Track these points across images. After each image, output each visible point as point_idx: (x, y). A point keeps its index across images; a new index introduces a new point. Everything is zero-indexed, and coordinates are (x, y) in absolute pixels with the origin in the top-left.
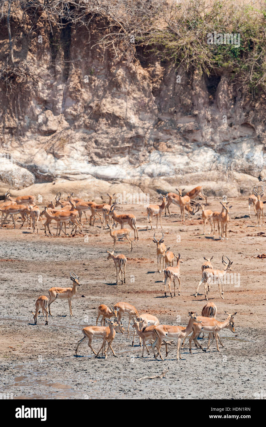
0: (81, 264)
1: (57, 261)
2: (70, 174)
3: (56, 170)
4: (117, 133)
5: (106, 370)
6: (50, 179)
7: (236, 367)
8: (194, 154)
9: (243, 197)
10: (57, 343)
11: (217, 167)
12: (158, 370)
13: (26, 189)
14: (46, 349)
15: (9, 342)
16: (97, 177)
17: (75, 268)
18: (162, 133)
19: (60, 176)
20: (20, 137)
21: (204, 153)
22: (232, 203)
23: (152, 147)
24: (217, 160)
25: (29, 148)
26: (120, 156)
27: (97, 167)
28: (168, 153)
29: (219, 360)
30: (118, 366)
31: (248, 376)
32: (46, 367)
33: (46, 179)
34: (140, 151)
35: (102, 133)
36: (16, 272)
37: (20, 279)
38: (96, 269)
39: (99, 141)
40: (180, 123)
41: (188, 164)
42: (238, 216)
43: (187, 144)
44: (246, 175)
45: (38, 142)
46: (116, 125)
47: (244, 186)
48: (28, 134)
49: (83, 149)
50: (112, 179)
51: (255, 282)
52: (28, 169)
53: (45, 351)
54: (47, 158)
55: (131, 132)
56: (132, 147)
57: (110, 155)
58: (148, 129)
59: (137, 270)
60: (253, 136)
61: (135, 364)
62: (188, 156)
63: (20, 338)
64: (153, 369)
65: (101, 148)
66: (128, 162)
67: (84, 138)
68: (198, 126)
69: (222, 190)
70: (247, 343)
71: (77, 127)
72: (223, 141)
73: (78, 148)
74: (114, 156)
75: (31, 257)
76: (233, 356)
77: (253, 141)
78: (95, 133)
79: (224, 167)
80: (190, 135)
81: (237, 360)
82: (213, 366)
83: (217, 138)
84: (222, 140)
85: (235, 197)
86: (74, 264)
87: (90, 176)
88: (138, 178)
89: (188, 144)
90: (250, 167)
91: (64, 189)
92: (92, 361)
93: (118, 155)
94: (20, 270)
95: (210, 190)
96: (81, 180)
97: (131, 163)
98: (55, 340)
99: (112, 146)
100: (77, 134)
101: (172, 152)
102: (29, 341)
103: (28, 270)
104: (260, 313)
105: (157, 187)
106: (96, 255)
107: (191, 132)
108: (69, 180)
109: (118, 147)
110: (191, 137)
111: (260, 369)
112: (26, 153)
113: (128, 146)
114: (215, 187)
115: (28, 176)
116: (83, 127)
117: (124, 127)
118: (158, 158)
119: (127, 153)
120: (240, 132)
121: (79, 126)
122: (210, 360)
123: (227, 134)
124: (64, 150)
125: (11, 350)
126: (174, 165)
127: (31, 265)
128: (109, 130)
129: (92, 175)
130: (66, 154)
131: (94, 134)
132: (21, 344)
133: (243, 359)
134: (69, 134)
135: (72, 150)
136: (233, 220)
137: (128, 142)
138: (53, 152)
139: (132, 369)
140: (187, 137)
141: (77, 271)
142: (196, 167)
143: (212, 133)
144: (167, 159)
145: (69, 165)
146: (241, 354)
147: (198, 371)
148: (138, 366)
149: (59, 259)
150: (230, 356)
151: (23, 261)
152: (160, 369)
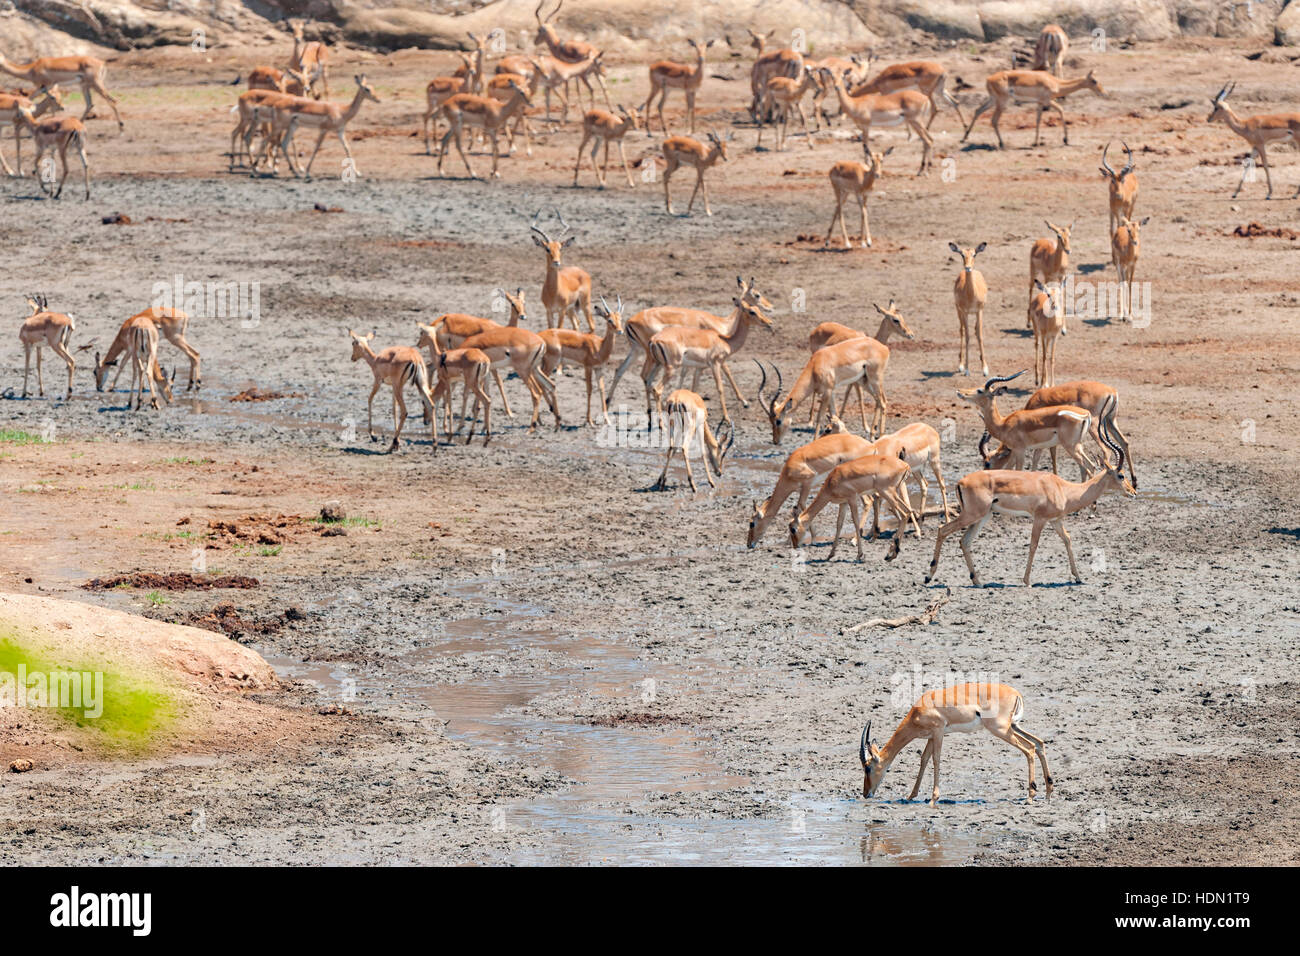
0: (661, 255)
1: (583, 245)
5: (747, 599)
7: (1168, 588)
9: (1188, 39)
10: (587, 512)
12: (915, 597)
13: (480, 13)
14: (550, 530)
15: (428, 509)
17: (643, 268)
22: (1151, 57)
29: (1111, 565)
30: (785, 585)
31: (1206, 617)
32: (549, 588)
36: (449, 281)
37: (465, 304)
38: (711, 271)
42: (1170, 102)
51: (1226, 313)
53: (547, 536)
59: (843, 275)
61: (840, 579)
63: (465, 495)
64: (897, 594)
69: (1120, 17)
70: (1204, 511)
75: (501, 234)
76: (1158, 554)
81: (1171, 567)
82: (1094, 587)
85: (1161, 40)
86: (638, 257)
91: (608, 13)
92: (698, 569)
94: (463, 274)
95: (1079, 15)
98: (578, 502)
102: (492, 505)
103: (491, 275)
104: (1245, 415)
105: (908, 5)
106: (712, 228)
111: (1247, 595)
114: (1098, 8)
125: (436, 534)
127: (498, 261)
132: (469, 515)
133: (1190, 562)
136: (1156, 112)
139: (830, 595)
141: (649, 278)
146: (1183, 547)
147: (1045, 600)
148: (850, 586)
149: (590, 240)
150: (1148, 554)
151: (472, 245)
152: (921, 596)
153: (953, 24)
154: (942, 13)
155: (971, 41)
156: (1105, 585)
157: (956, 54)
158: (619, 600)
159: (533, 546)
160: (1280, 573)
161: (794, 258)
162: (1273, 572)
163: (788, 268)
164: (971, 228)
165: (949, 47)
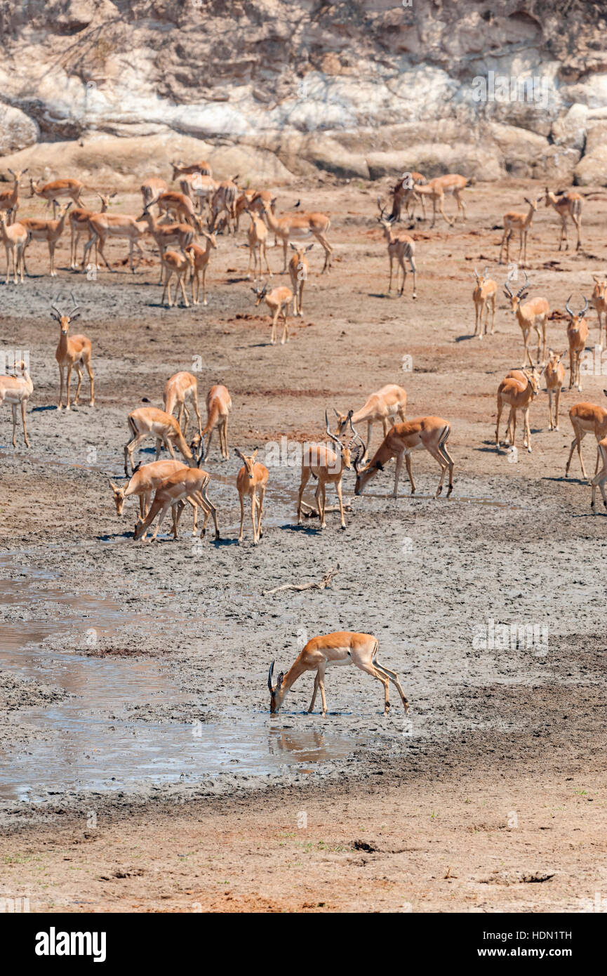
0: (141, 327)
1: (86, 319)
2: (118, 122)
3: (87, 112)
4: (227, 32)
5: (197, 569)
6: (73, 132)
7: (493, 567)
8: (402, 82)
9: (513, 180)
10: (86, 507)
11: (453, 110)
12: (315, 570)
13: (17, 155)
14: (60, 519)
16: (179, 128)
17: (128, 336)
18: (330, 31)
19: (95, 127)
20: (7, 36)
21: (424, 80)
22: (486, 193)
23: (307, 63)
24: (454, 95)
25: (26, 62)
26: (233, 83)
27: (182, 108)
28: (343, 79)
29: (453, 550)
30: (224, 560)
31: (519, 587)
32: (59, 560)
33: (64, 132)
34: (280, 72)
35: (193, 31)
38: (176, 339)
39: (188, 49)
40: (372, 9)
41: (386, 103)
42: (497, 224)
43: (386, 60)
44: (519, 130)
45: (48, 51)
46: (225, 13)
47: (515, 154)
48: (27, 30)
49: (148, 66)
50: (214, 136)
52: (23, 109)
53: (58, 523)
54: (67, 87)
55: (260, 30)
56: (261, 65)
57: (209, 81)
58: (297, 23)
60: (535, 41)
61: (263, 556)
62: (387, 86)
63: (1, 493)
64: (302, 568)
65: (192, 66)
66: (252, 99)
67: (152, 41)
68: (411, 17)
69: (465, 164)
70: (518, 512)
71: (136, 16)
72: (468, 53)
73: (140, 64)
74: (219, 84)
75: (29, 311)
76: (486, 542)
77: (535, 52)
78: (177, 31)
79: (470, 112)
80: (392, 36)
81: (494, 551)
82: (440, 564)
83: (454, 44)
84: (467, 48)
85: (493, 181)
86: (125, 328)
87: (164, 127)
88: (274, 133)
89: (390, 59)
90: (530, 112)
91: (105, 156)
92: (164, 548)
93: (229, 80)
95: (436, 163)
96: (143, 135)
97: (257, 98)
98: (80, 500)
99: (216, 61)
100: (137, 32)
101: (352, 76)
102: (20, 501)
103: (21, 339)
104: (548, 445)
105: (316, 154)
107: (394, 29)
108: (116, 135)
109: (230, 62)
110: (395, 41)
111: (548, 572)
112: (20, 74)
113: (252, 62)
114: (449, 157)
115: (24, 125)
116: (149, 14)
117: (242, 16)
118: (321, 90)
119: (249, 77)
120: (508, 32)
121: (142, 15)
122: (435, 550)
123: (477, 36)
124: (107, 69)
126: (356, 105)
127: (27, 329)
128: (211, 26)
129: (169, 125)
130: (110, 76)
131: (175, 32)
132: (4, 508)
133: (508, 548)
134: (119, 31)
135: (125, 68)
136: (489, 232)
137: (251, 51)
138: (81, 71)
139: (256, 567)
140: (386, 43)
141: (132, 343)
142: (404, 110)
143: (444, 35)
144: (341, 92)
145: (117, 101)
146: (503, 537)
147: (406, 573)
148: (269, 562)
149: (91, 316)
150: (479, 542)
151: (9, 318)
152: (319, 569)
153: (347, 168)
154: (340, 160)
155: (360, 180)
156: (449, 563)
157: (349, 189)
158: (107, 569)
159: (49, 530)
160: (571, 557)
161: (234, 330)
162: (566, 556)
163: (229, 337)
164: (358, 311)
165: (344, 184)
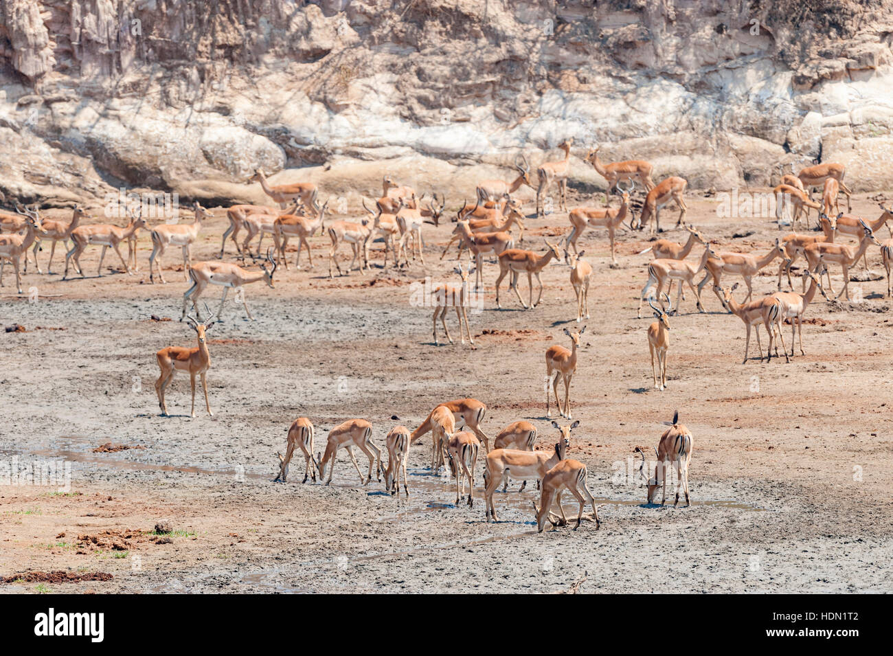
0: (389, 345)
1: (335, 340)
2: (362, 146)
3: (332, 137)
4: (467, 52)
5: (447, 581)
6: (318, 157)
7: (737, 568)
8: (639, 96)
9: (751, 188)
10: (338, 524)
11: (691, 122)
12: (564, 577)
14: (313, 537)
15: (229, 524)
16: (425, 151)
17: (377, 355)
18: (567, 49)
19: (340, 151)
20: (250, 65)
21: (661, 93)
23: (545, 81)
24: (691, 107)
25: (270, 90)
26: (474, 103)
27: (424, 129)
28: (582, 95)
29: (698, 553)
30: (474, 571)
31: (764, 587)
32: (313, 575)
33: (310, 158)
34: (519, 91)
35: (433, 53)
36: (244, 366)
37: (255, 382)
38: (423, 356)
39: (427, 71)
40: (607, 26)
41: (625, 117)
42: (739, 233)
43: (622, 75)
44: (755, 140)
45: (290, 78)
46: (463, 35)
47: (753, 164)
48: (268, 59)
49: (390, 89)
50: (457, 156)
51: (778, 377)
52: (269, 137)
53: (310, 541)
54: (310, 112)
55: (498, 50)
56: (501, 84)
57: (450, 102)
58: (534, 42)
59: (514, 356)
60: (769, 52)
61: (512, 566)
62: (625, 100)
63: (255, 514)
64: (551, 576)
65: (432, 88)
66: (493, 117)
67: (393, 65)
68: (646, 33)
69: (704, 175)
70: (762, 514)
71: (376, 41)
72: (702, 66)
73: (381, 88)
74: (460, 105)
75: (279, 334)
76: (730, 544)
77: (769, 63)
78: (416, 54)
79: (707, 123)
80: (629, 52)
81: (739, 553)
82: (686, 567)
83: (689, 58)
84: (702, 61)
86: (374, 347)
87: (409, 149)
88: (515, 151)
89: (626, 74)
90: (765, 121)
91: (351, 180)
92: (415, 561)
93: (470, 101)
94: (253, 362)
96: (388, 158)
97: (498, 117)
98: (332, 517)
99: (455, 81)
100: (377, 56)
101: (590, 92)
102: (273, 520)
103: (272, 362)
104: (791, 447)
106: (424, 326)
107: (630, 45)
108: (362, 159)
109: (470, 82)
110: (631, 57)
111: (792, 571)
112: (265, 102)
113: (492, 82)
114: (689, 169)
115: (270, 152)
116: (389, 39)
117: (480, 38)
118: (560, 107)
119: (490, 96)
120: (741, 43)
121: (382, 39)
122: (680, 554)
123: (711, 49)
124: (349, 93)
125: (235, 541)
126: (595, 121)
127: (277, 352)
128: (449, 47)
129: (412, 148)
130: (353, 101)
131: (414, 56)
132: (257, 528)
133: (753, 549)
134: (359, 57)
135: (367, 92)
136: (729, 240)
137: (490, 72)
138: (325, 97)
139: (505, 577)
140: (623, 59)
141: (381, 361)
142: (644, 124)
143: (678, 48)
144: (580, 109)
145: (360, 125)
146: (748, 539)
147: (652, 578)
148: (519, 571)
149: (340, 336)
150: (724, 544)
151: (260, 341)
152: (568, 576)
153: (589, 183)
154: (582, 175)
155: (602, 194)
156: (694, 566)
157: (591, 203)
158: (359, 584)
159: (301, 548)
160: (815, 555)
161: (480, 346)
162: (810, 555)
163: (476, 353)
164: (602, 323)
165: (586, 198)
